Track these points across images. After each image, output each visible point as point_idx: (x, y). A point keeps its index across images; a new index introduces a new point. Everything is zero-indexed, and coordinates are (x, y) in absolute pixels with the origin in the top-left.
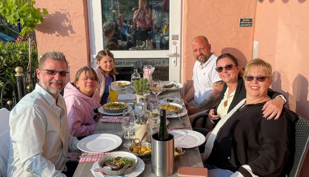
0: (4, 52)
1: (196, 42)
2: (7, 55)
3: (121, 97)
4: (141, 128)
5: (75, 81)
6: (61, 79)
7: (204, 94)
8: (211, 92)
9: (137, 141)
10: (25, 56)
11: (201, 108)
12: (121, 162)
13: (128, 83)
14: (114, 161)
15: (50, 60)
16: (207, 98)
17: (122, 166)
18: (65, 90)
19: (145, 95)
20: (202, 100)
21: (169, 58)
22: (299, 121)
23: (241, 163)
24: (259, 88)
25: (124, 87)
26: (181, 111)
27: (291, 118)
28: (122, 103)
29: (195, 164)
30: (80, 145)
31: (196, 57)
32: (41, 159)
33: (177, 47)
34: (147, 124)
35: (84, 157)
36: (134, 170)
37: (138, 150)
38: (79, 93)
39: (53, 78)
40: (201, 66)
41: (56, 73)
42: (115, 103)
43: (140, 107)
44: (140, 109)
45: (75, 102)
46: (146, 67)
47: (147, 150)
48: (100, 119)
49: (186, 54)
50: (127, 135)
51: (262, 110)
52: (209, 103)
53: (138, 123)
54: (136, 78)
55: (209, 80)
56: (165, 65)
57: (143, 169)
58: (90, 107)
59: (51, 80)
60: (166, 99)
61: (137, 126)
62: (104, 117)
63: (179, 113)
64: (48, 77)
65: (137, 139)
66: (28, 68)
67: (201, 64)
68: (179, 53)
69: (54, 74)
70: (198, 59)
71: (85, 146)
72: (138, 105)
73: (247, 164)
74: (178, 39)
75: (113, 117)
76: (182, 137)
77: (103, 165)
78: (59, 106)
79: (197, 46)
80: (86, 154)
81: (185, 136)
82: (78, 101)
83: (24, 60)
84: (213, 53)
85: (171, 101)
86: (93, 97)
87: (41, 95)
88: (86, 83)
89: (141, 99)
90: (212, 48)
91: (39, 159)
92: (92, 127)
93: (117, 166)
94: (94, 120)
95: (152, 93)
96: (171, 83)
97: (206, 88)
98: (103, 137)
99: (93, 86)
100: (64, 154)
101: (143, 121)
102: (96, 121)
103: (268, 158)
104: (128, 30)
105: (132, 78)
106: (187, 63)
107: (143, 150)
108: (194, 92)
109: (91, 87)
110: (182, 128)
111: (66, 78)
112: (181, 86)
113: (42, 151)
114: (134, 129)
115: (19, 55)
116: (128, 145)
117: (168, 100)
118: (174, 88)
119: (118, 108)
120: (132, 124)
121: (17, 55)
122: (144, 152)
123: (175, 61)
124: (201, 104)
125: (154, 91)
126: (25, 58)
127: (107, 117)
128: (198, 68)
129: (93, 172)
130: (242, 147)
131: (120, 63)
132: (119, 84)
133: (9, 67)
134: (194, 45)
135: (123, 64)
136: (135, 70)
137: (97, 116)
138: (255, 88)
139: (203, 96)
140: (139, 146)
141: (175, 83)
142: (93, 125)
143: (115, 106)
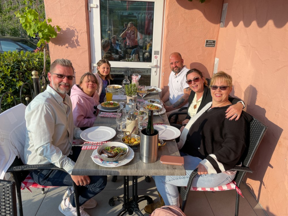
0: (24, 59)
1: (172, 57)
2: (26, 61)
3: (115, 97)
4: (131, 123)
5: (80, 84)
6: (69, 82)
7: (177, 97)
8: (182, 96)
9: (128, 134)
10: (41, 63)
11: (174, 107)
12: (116, 151)
13: (120, 86)
14: (110, 150)
15: (60, 66)
16: (179, 100)
17: (116, 154)
18: (72, 90)
19: (133, 96)
20: (176, 101)
21: (151, 69)
22: (253, 121)
23: (208, 153)
24: (222, 95)
25: (117, 89)
26: (161, 110)
27: (248, 119)
28: (116, 102)
29: (174, 153)
30: (82, 135)
31: (172, 69)
32: (50, 146)
33: (157, 60)
34: (136, 120)
35: (85, 145)
36: (126, 157)
37: (129, 141)
38: (82, 93)
39: (62, 81)
40: (175, 75)
41: (65, 77)
42: (111, 102)
43: (130, 106)
44: (130, 108)
45: (80, 100)
46: (134, 75)
47: (135, 141)
48: (99, 114)
49: (164, 66)
50: (120, 128)
51: (226, 112)
52: (180, 104)
53: (129, 119)
54: (126, 83)
55: (181, 86)
56: (148, 74)
57: (133, 156)
58: (90, 104)
59: (60, 82)
60: (149, 100)
61: (128, 121)
62: (102, 113)
63: (160, 112)
64: (57, 80)
65: (128, 132)
66: (43, 72)
67: (175, 74)
68: (159, 65)
69: (63, 78)
70: (173, 70)
71: (86, 136)
72: (128, 104)
73: (213, 153)
74: (159, 54)
75: (109, 113)
76: (162, 131)
77: (101, 152)
78: (66, 104)
79: (173, 60)
80: (87, 143)
81: (164, 130)
82: (81, 99)
83: (40, 66)
84: (185, 66)
85: (153, 102)
86: (94, 97)
87: (51, 95)
88: (88, 85)
89: (131, 99)
90: (184, 62)
91: (49, 147)
92: (92, 120)
93: (112, 154)
94: (94, 115)
95: (138, 95)
96: (153, 88)
97: (179, 92)
98: (101, 129)
99: (94, 87)
100: (70, 141)
101: (133, 118)
102: (95, 115)
103: (230, 149)
104: (120, 46)
105: (124, 83)
106: (164, 73)
107: (132, 141)
108: (169, 95)
109: (92, 88)
110: (162, 123)
111: (73, 81)
112: (160, 90)
113: (52, 140)
114: (125, 124)
115: (36, 61)
116: (121, 136)
117: (151, 101)
118: (154, 92)
119: (113, 106)
120: (124, 120)
121: (35, 62)
122: (133, 142)
123: (155, 71)
124: (174, 105)
125: (140, 94)
126: (41, 64)
127: (104, 113)
128: (173, 77)
129: (93, 158)
130: (210, 141)
131: (114, 71)
132: (113, 87)
133: (28, 70)
134: (171, 60)
135: (116, 71)
136: (125, 77)
137: (96, 112)
138: (219, 95)
139: (176, 98)
140: (129, 138)
141: (155, 88)
142: (93, 118)
143: (110, 104)
